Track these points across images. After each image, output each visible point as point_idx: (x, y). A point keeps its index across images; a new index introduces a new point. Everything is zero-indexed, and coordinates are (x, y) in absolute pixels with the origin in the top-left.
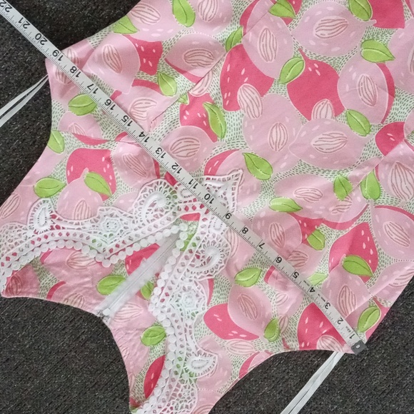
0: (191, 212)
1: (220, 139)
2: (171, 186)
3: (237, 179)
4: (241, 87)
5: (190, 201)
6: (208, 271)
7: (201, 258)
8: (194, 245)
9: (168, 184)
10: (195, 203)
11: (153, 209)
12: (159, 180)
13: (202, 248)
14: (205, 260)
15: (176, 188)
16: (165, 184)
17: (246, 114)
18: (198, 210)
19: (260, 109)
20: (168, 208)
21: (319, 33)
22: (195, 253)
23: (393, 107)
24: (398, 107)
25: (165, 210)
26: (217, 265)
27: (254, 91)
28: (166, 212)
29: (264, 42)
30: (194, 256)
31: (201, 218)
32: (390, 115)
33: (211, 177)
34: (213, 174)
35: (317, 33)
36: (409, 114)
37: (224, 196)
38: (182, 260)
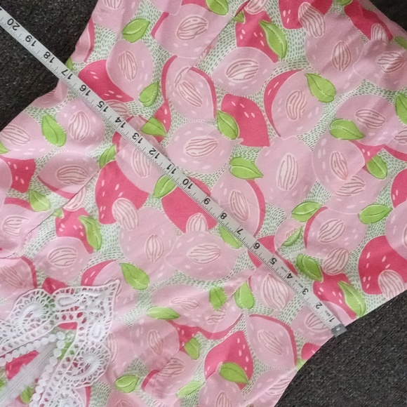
0: (68, 321)
1: (95, 250)
2: (49, 295)
3: (114, 289)
4: (116, 201)
5: (68, 310)
6: (85, 379)
7: (79, 366)
8: (72, 353)
9: (45, 292)
10: (72, 313)
11: (30, 319)
12: (36, 290)
13: (80, 356)
14: (83, 367)
15: (54, 297)
16: (43, 293)
17: (122, 226)
18: (75, 319)
19: (136, 221)
20: (45, 317)
21: (190, 152)
22: (72, 362)
23: (264, 222)
24: (269, 221)
25: (42, 320)
26: (96, 371)
27: (129, 204)
28: (44, 322)
29: (138, 159)
30: (71, 364)
31: (78, 327)
32: (262, 229)
33: (88, 288)
34: (90, 284)
35: (188, 152)
36: (278, 228)
37: (101, 306)
38: (59, 368)
